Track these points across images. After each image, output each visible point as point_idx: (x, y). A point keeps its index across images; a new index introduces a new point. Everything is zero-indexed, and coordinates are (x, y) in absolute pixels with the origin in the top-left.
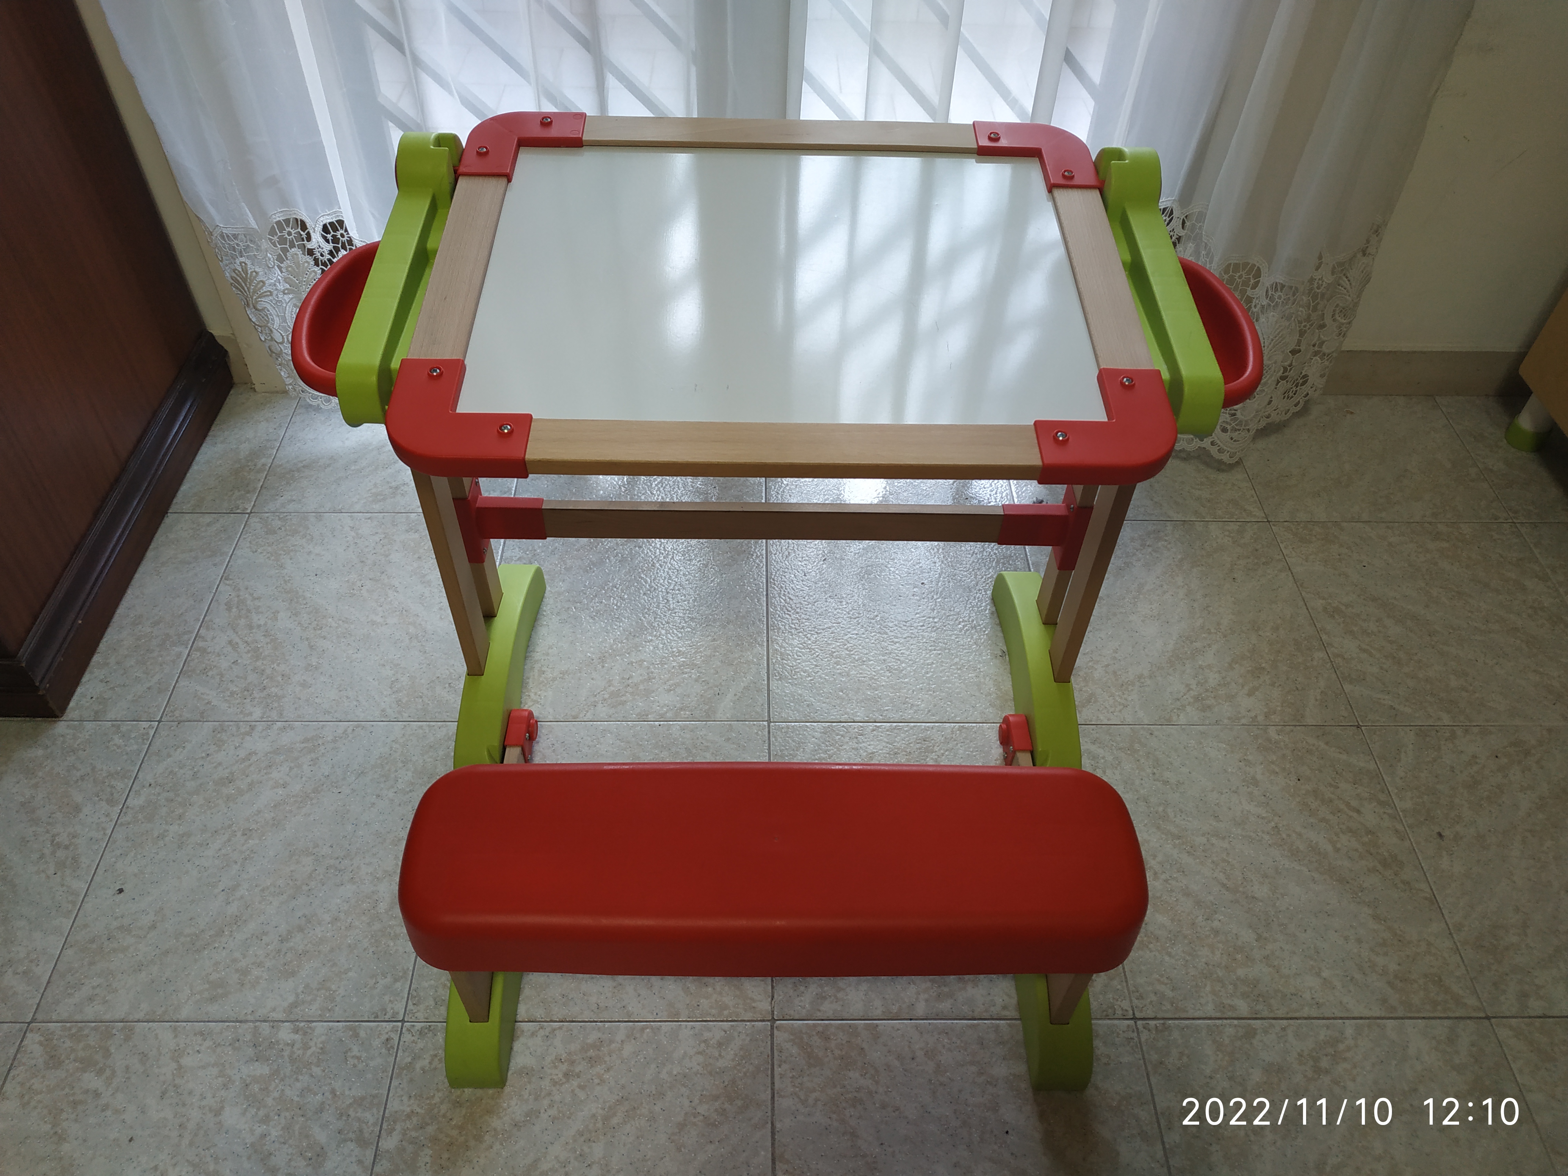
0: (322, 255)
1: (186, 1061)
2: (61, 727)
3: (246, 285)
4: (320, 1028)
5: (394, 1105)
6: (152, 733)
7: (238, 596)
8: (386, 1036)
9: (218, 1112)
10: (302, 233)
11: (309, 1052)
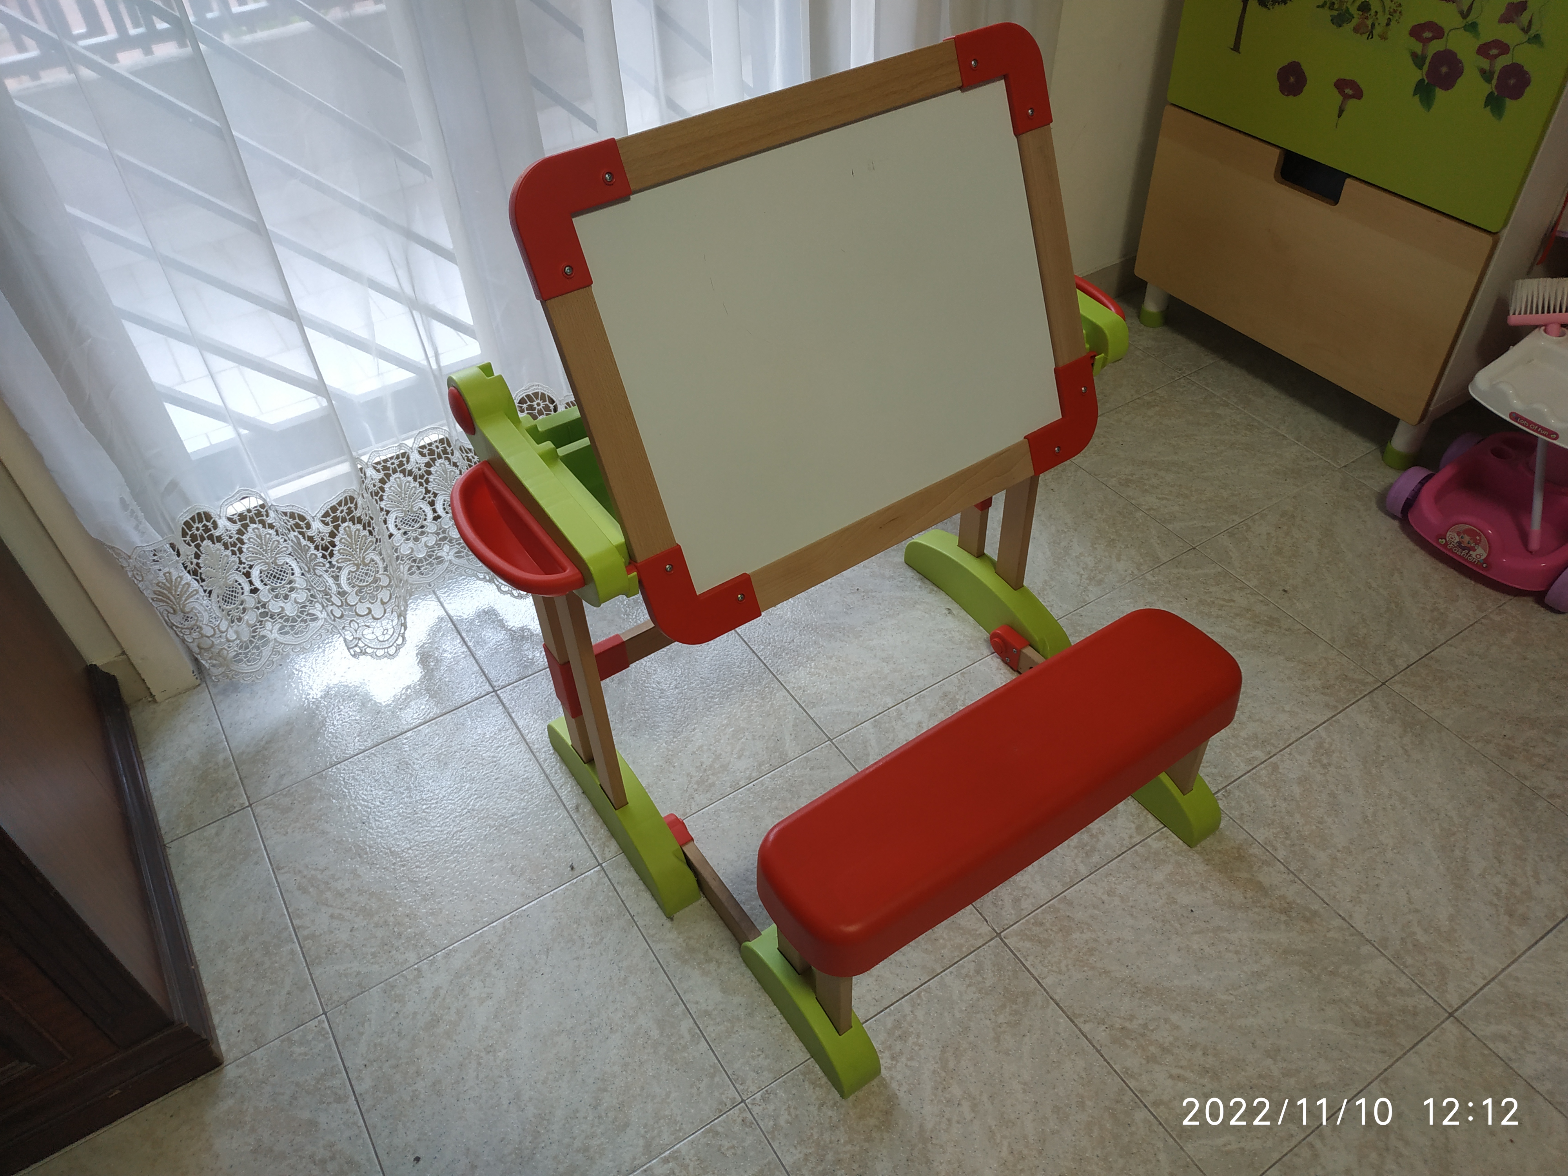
0: (231, 537)
2: (230, 1071)
3: (171, 593)
4: (683, 1147)
5: (788, 1160)
6: (326, 1025)
7: (305, 877)
8: (739, 1120)
10: (208, 524)
11: (691, 1169)
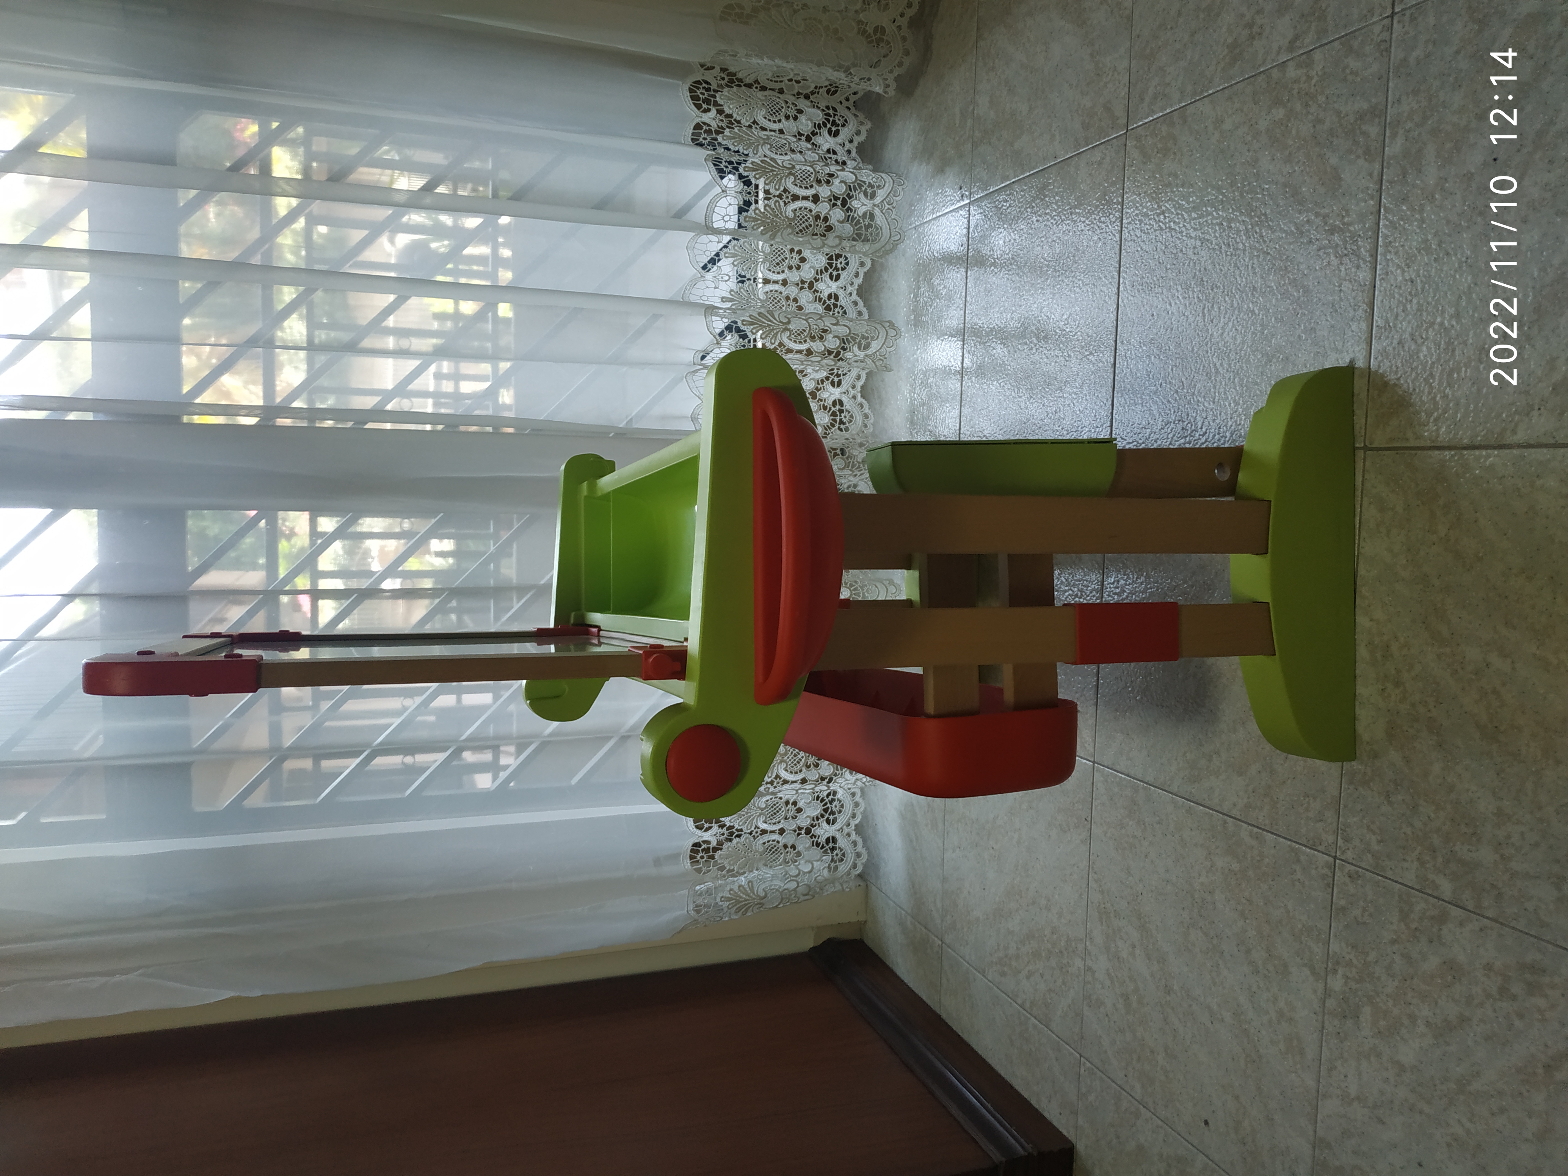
0: (723, 834)
1: (1353, 1091)
2: (1081, 1147)
3: (741, 902)
4: (1335, 947)
5: (1410, 877)
6: (1088, 1064)
7: (996, 964)
8: (1347, 880)
9: (1402, 1068)
10: (703, 847)
11: (1355, 961)
